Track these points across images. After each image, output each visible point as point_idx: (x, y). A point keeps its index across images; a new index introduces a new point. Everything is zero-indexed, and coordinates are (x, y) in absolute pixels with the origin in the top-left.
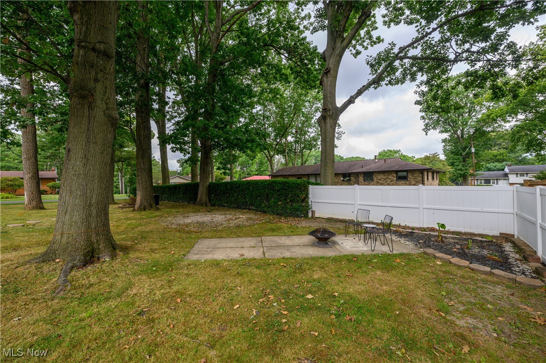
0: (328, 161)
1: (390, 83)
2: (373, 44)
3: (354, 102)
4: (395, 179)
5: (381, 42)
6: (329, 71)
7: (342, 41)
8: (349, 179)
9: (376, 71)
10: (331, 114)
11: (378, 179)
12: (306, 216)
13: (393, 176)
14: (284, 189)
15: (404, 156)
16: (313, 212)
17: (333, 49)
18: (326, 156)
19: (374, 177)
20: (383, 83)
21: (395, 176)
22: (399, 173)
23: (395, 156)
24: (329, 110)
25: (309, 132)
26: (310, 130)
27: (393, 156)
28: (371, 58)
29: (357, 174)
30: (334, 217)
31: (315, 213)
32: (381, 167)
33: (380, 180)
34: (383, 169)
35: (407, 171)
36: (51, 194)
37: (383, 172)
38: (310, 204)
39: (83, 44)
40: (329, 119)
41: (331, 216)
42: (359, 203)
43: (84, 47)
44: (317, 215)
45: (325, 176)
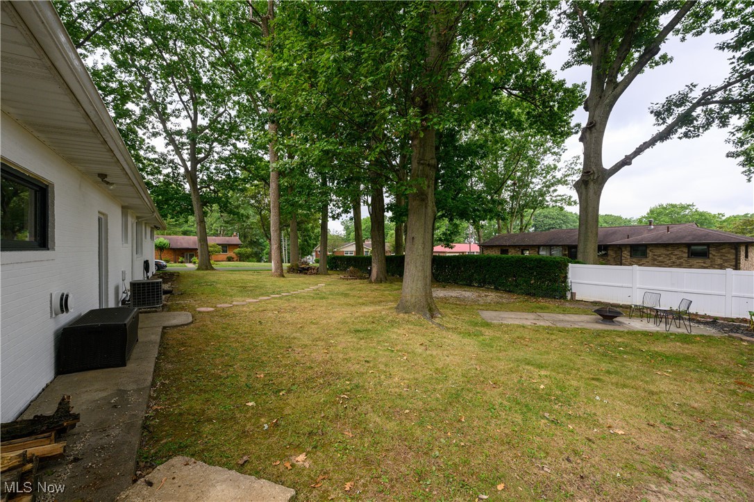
0: (590, 234)
1: (686, 135)
2: (654, 64)
3: (630, 163)
4: (686, 255)
5: (668, 62)
6: (594, 125)
7: (614, 88)
8: (605, 254)
9: (664, 119)
10: (595, 178)
11: (654, 255)
12: (563, 297)
13: (682, 251)
14: (540, 267)
15: (701, 214)
16: (573, 295)
17: (600, 97)
18: (586, 228)
19: (648, 251)
20: (675, 137)
21: (687, 251)
22: (693, 247)
23: (682, 213)
24: (594, 173)
25: (533, 183)
26: (534, 180)
27: (678, 213)
28: (658, 105)
29: (619, 248)
30: (602, 301)
31: (575, 296)
32: (661, 237)
33: (660, 256)
34: (665, 240)
35: (708, 245)
36: (237, 261)
37: (665, 246)
38: (570, 284)
39: (422, 162)
40: (592, 184)
41: (597, 300)
42: (638, 286)
43: (422, 164)
44: (578, 298)
45: (584, 252)
